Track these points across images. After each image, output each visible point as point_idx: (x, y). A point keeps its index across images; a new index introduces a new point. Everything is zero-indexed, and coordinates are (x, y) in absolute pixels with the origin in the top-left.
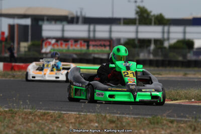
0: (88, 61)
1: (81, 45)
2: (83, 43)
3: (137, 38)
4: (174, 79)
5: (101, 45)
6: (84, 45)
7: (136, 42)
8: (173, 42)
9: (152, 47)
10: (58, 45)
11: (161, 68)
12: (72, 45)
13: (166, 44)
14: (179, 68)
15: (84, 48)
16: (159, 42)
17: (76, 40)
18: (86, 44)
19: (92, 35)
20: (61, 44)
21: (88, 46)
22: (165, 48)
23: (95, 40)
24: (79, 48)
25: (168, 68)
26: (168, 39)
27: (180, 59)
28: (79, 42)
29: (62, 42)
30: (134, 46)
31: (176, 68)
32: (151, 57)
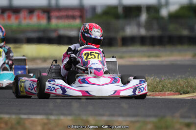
0: (50, 41)
1: (39, 17)
2: (41, 14)
3: (120, 4)
4: (179, 63)
5: (68, 17)
6: (43, 18)
7: (120, 10)
8: (173, 8)
9: (144, 17)
10: (4, 19)
11: (157, 48)
12: (25, 18)
13: (164, 12)
14: (185, 47)
15: (44, 22)
16: (153, 10)
17: (31, 10)
18: (45, 16)
19: (53, 2)
20: (9, 17)
21: (49, 19)
22: (162, 18)
23: (59, 9)
24: (36, 22)
25: (168, 48)
26: (167, 4)
27: (185, 32)
28: (36, 13)
29: (11, 14)
30: (117, 17)
31: (180, 47)
32: (143, 32)
